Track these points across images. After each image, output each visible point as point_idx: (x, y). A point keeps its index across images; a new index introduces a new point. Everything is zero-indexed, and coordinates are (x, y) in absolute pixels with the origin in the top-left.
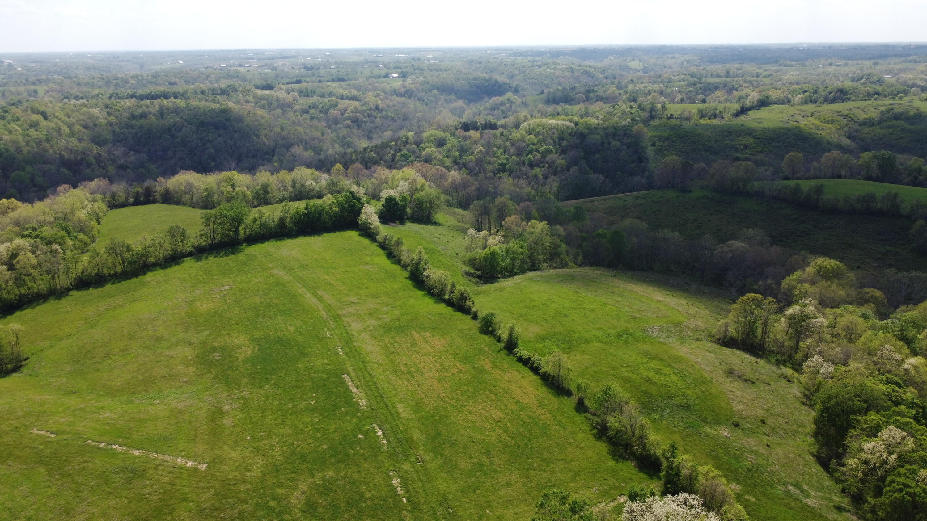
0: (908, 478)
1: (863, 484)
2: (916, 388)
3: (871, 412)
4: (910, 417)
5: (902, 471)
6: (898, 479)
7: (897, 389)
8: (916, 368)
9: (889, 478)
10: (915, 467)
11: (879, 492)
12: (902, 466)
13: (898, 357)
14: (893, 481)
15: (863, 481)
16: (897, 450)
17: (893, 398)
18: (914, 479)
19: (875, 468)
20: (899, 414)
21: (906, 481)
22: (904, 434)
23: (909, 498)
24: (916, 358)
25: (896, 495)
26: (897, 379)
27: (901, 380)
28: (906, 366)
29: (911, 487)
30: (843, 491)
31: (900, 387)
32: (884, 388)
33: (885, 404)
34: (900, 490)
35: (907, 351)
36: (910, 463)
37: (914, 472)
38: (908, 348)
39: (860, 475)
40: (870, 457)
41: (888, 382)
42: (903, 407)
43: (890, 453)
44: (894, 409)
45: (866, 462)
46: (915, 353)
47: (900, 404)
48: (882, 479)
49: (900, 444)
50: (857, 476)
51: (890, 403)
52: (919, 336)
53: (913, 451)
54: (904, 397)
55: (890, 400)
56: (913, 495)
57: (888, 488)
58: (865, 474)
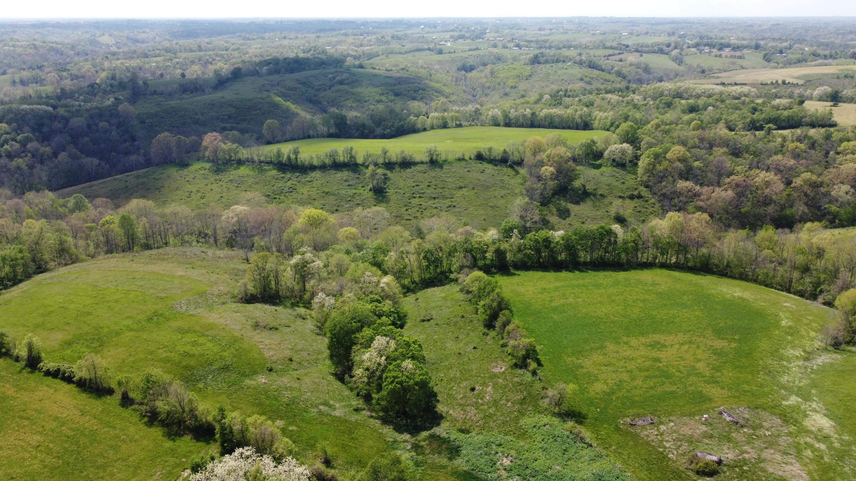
0: (396, 371)
1: (369, 385)
2: (390, 300)
3: (365, 328)
4: (390, 325)
5: (391, 367)
6: (389, 375)
7: (379, 305)
8: (388, 284)
9: (384, 376)
10: (398, 362)
11: (380, 388)
12: (390, 364)
13: (375, 279)
14: (387, 378)
15: (368, 384)
16: (386, 352)
17: (377, 313)
18: (400, 370)
19: (374, 372)
20: (382, 324)
21: (395, 374)
22: (388, 339)
23: (399, 386)
24: (386, 277)
25: (390, 387)
26: (376, 297)
27: (380, 296)
28: (382, 285)
29: (399, 378)
30: (358, 395)
31: (380, 302)
32: (369, 306)
33: (372, 320)
34: (392, 382)
35: (380, 273)
36: (395, 360)
37: (399, 366)
38: (380, 270)
39: (366, 380)
40: (369, 364)
41: (372, 301)
42: (384, 318)
43: (381, 356)
44: (379, 321)
45: (367, 369)
46: (385, 273)
47: (382, 316)
48: (380, 378)
49: (386, 347)
50: (364, 382)
51: (375, 317)
52: (386, 259)
53: (396, 350)
54: (384, 309)
55: (375, 314)
56: (401, 383)
57: (385, 383)
58: (369, 378)
